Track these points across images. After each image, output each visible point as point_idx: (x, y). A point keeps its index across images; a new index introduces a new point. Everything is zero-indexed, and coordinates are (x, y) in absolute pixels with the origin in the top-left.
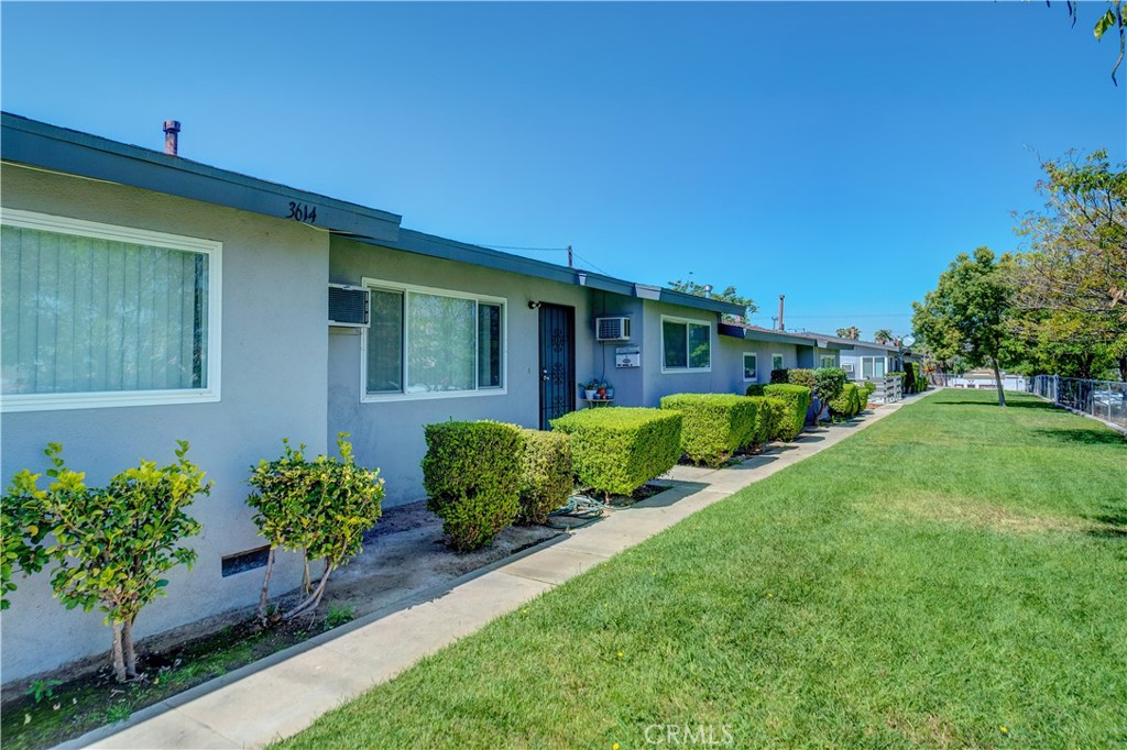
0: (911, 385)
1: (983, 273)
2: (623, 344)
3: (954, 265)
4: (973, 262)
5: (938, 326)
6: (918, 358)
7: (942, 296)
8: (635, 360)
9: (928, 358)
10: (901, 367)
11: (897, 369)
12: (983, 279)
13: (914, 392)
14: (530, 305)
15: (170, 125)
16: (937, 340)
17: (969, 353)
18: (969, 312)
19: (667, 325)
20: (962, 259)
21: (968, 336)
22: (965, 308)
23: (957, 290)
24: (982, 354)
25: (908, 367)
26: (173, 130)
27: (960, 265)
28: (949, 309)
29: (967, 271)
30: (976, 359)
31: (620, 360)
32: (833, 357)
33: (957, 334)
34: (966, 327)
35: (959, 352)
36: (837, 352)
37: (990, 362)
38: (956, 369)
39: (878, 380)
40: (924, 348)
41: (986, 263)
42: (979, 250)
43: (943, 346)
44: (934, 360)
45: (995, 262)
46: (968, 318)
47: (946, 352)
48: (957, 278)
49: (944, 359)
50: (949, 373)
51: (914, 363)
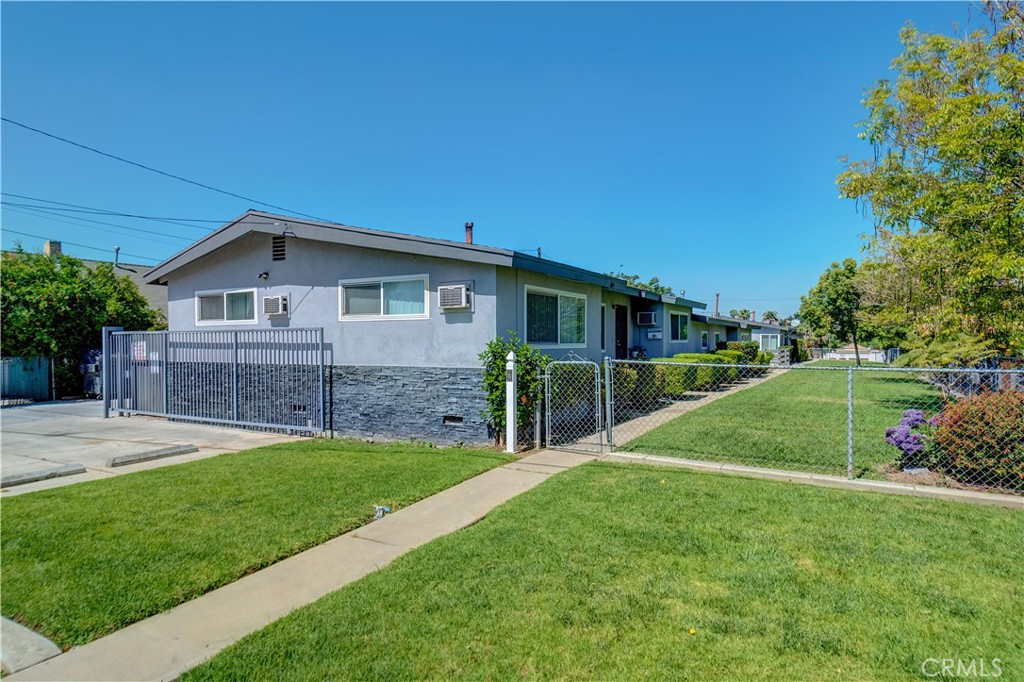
0: (796, 357)
1: (848, 277)
2: (652, 326)
3: (828, 270)
4: (842, 268)
5: (817, 313)
6: (801, 335)
7: (820, 291)
8: (659, 336)
9: (809, 337)
10: (789, 342)
11: (786, 344)
12: (847, 281)
13: (799, 361)
14: (613, 307)
15: (470, 225)
16: (816, 323)
17: (838, 332)
18: (838, 304)
19: (672, 315)
20: (835, 266)
21: (837, 320)
22: (835, 301)
23: (830, 288)
24: (847, 332)
25: (794, 343)
26: (469, 228)
27: (833, 271)
28: (825, 299)
29: (837, 275)
30: (842, 337)
31: (650, 335)
32: (747, 334)
33: (830, 318)
34: (836, 314)
35: (831, 332)
36: (750, 331)
37: (851, 339)
38: (830, 345)
39: (774, 351)
40: (805, 327)
41: (851, 270)
42: (847, 260)
43: (820, 327)
44: (813, 337)
45: (857, 270)
46: (838, 307)
47: (822, 331)
48: (830, 280)
49: (820, 336)
50: (825, 349)
51: (798, 340)
